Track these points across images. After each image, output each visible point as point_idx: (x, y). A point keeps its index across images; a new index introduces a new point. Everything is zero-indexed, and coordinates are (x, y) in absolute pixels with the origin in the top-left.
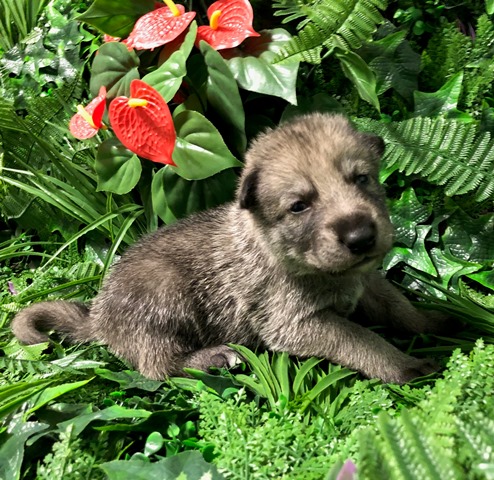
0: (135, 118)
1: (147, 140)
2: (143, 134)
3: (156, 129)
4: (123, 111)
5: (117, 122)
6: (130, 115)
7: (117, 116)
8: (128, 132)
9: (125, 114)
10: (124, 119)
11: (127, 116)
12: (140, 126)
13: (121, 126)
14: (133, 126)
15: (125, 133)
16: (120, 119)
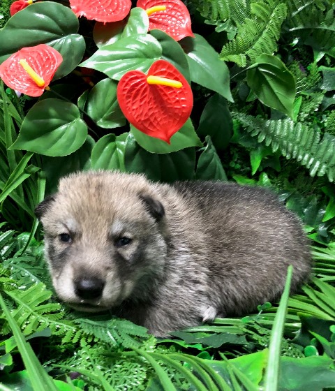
0: (147, 93)
1: (152, 115)
2: (150, 109)
3: (163, 108)
4: (137, 84)
5: (125, 93)
6: (142, 89)
7: (128, 88)
8: (133, 104)
9: (138, 88)
10: (134, 92)
11: (139, 90)
12: (149, 103)
13: (128, 97)
14: (141, 100)
15: (129, 105)
16: (130, 91)
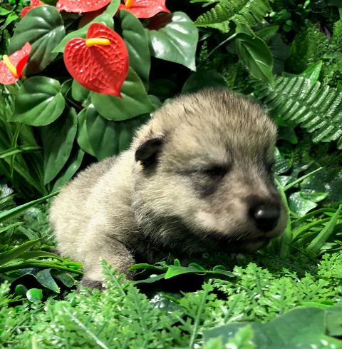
1: (99, 74)
2: (95, 70)
5: (71, 59)
6: (85, 53)
7: (72, 55)
8: (80, 69)
10: (78, 57)
11: (82, 54)
12: (93, 63)
13: (74, 63)
14: (86, 63)
15: (77, 70)
16: (75, 56)
